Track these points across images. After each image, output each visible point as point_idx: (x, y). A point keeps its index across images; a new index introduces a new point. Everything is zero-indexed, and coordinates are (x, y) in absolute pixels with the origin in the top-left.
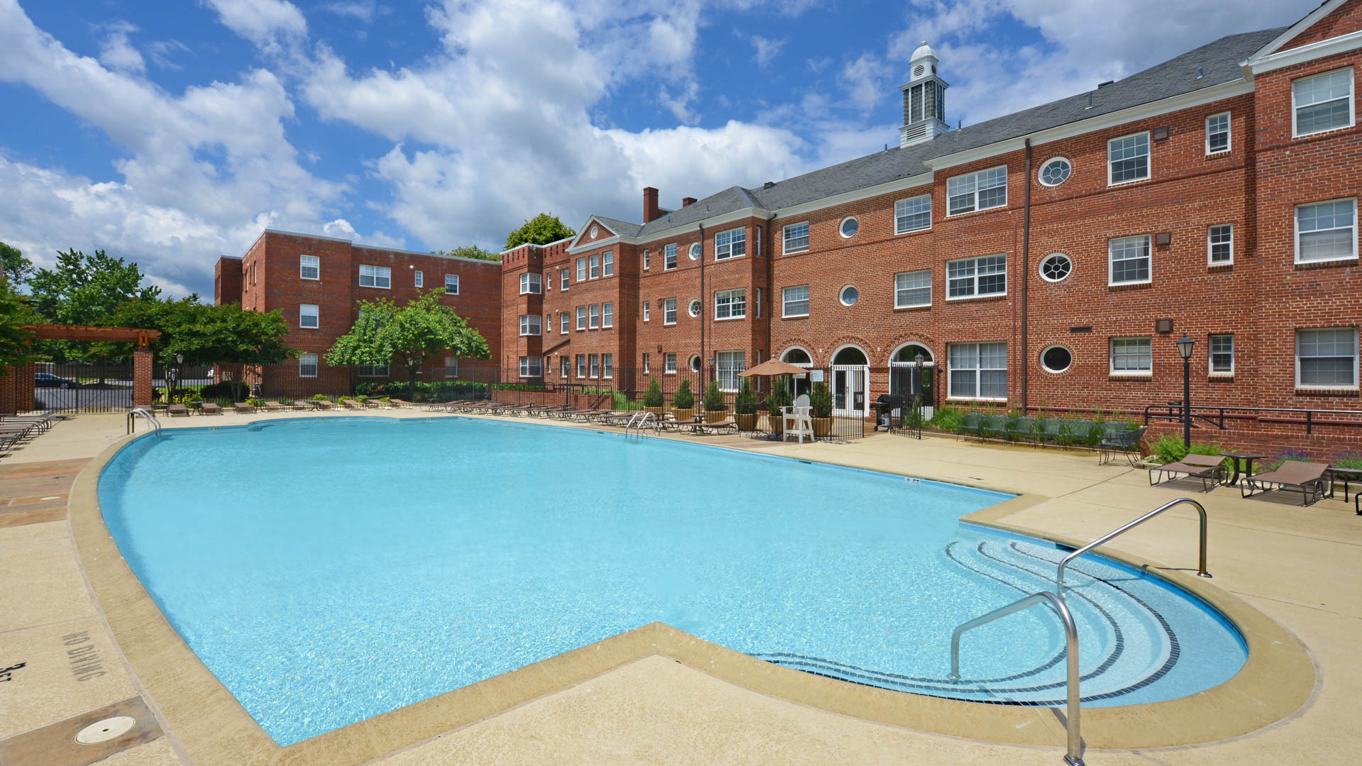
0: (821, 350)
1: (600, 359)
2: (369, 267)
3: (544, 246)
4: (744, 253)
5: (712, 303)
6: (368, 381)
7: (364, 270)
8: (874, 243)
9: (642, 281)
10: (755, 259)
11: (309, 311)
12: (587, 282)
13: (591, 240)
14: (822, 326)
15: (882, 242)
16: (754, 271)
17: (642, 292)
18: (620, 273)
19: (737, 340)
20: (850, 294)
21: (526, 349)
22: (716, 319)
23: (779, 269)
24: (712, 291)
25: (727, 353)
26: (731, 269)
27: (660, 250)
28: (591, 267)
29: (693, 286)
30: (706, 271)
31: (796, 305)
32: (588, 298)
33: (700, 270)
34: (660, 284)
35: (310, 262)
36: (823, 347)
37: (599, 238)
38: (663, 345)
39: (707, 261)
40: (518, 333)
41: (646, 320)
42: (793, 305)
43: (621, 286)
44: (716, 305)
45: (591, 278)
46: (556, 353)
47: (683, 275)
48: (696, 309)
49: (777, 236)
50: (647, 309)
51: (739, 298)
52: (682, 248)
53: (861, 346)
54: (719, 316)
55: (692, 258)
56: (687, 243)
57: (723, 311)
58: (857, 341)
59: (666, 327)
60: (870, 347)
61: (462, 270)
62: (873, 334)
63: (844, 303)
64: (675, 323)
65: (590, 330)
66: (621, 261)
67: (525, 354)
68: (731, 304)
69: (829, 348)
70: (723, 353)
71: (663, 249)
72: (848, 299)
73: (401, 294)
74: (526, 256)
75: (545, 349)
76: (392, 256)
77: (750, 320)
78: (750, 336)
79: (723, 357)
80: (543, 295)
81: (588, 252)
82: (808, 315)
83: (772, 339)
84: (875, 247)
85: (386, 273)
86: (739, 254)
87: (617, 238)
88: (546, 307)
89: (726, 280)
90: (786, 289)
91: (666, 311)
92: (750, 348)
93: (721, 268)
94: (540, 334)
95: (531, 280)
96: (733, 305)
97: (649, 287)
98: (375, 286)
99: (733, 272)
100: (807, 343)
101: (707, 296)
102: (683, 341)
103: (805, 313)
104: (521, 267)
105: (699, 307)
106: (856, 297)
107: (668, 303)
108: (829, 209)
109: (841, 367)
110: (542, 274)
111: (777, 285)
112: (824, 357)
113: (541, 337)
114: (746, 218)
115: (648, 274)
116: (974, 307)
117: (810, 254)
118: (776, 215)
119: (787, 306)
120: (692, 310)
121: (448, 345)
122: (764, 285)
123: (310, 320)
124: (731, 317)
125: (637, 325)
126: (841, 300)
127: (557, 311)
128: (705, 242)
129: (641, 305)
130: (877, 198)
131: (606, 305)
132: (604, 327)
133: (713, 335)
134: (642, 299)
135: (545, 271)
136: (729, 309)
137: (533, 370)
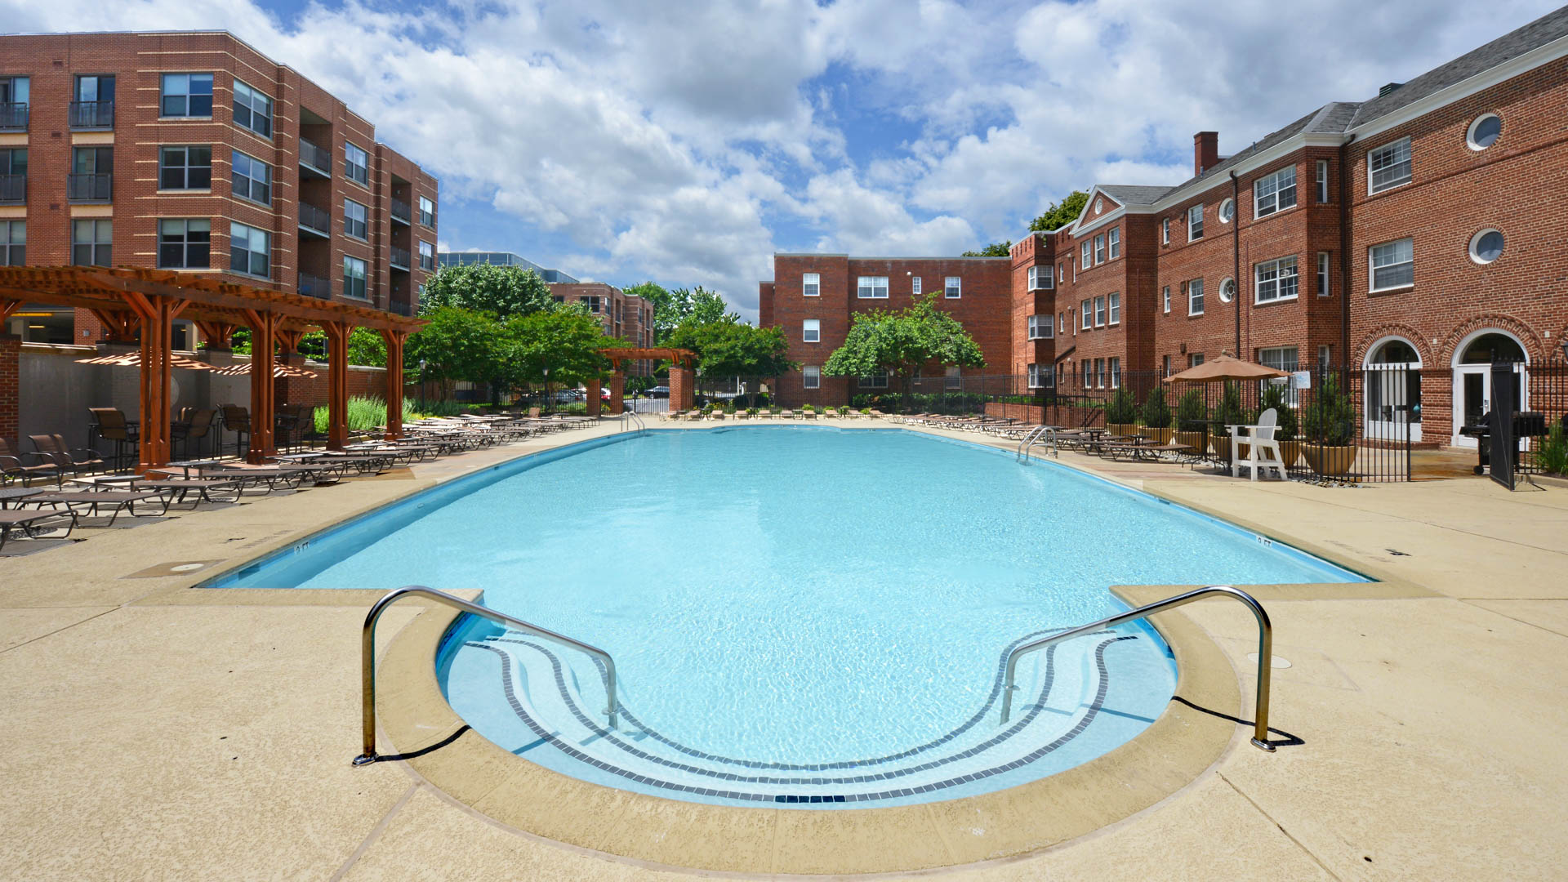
0: (1435, 341)
1: (1106, 365)
2: (867, 279)
3: (1056, 232)
4: (1295, 203)
5: (1251, 280)
6: (865, 392)
7: (862, 282)
8: (1533, 150)
9: (1161, 260)
10: (1312, 209)
11: (812, 326)
12: (1091, 269)
13: (1096, 217)
14: (1438, 301)
15: (1550, 145)
16: (1312, 228)
17: (1160, 274)
18: (1128, 253)
19: (1286, 332)
20: (1491, 242)
21: (1034, 355)
22: (1257, 303)
23: (1360, 218)
24: (1251, 264)
25: (1274, 351)
26: (1276, 228)
27: (1182, 216)
28: (1096, 250)
29: (1225, 260)
30: (1242, 236)
31: (1395, 271)
32: (1094, 290)
33: (1233, 235)
34: (1183, 261)
35: (812, 280)
36: (1440, 335)
37: (1104, 212)
38: (1188, 344)
39: (1242, 222)
40: (1027, 336)
41: (1167, 311)
42: (1390, 271)
43: (1130, 270)
44: (1257, 283)
45: (1096, 264)
46: (1069, 359)
47: (1211, 246)
48: (1231, 290)
49: (1358, 168)
50: (1168, 296)
51: (1290, 269)
52: (1209, 210)
53: (1511, 331)
54: (1261, 298)
55: (1224, 220)
56: (1217, 201)
57: (1268, 290)
59: (1191, 319)
60: (1528, 331)
61: (963, 271)
62: (1536, 308)
63: (1478, 260)
64: (1202, 313)
65: (1096, 329)
66: (1128, 238)
67: (1033, 361)
68: (1278, 279)
69: (1449, 337)
70: (1269, 351)
71: (1186, 214)
72: (1486, 253)
73: (899, 302)
74: (1033, 246)
75: (1058, 355)
76: (889, 265)
77: (1305, 301)
78: (1306, 325)
79: (1269, 355)
80: (1055, 290)
81: (1092, 231)
82: (1412, 285)
83: (1353, 326)
84: (1535, 157)
85: (884, 283)
86: (1289, 205)
87: (1123, 209)
88: (1058, 304)
89: (1270, 245)
90: (1376, 249)
91: (1191, 298)
92: (1306, 343)
93: (1263, 229)
94: (1052, 337)
95: (1038, 273)
96: (1281, 281)
97: (1170, 267)
98: (873, 297)
99: (1279, 233)
100: (1411, 329)
101: (1242, 272)
102: (1213, 337)
103: (1408, 282)
104: (1028, 260)
105: (1233, 288)
106: (1501, 248)
107: (1194, 286)
108: (1445, 108)
109: (1474, 368)
110: (1054, 265)
111: (1358, 244)
112: (1442, 352)
113: (1053, 340)
114: (1297, 151)
115: (1168, 250)
117: (1413, 187)
118: (1353, 137)
119: (1379, 273)
120: (1225, 292)
121: (930, 353)
122: (1336, 246)
123: (812, 334)
124: (1279, 298)
125: (1157, 319)
126: (1471, 254)
127: (1069, 308)
128: (1240, 195)
129: (1160, 292)
130: (1539, 71)
131: (1114, 296)
132: (1111, 323)
133: (1252, 325)
134: (1161, 283)
135: (1057, 261)
136: (1275, 287)
137: (1042, 380)
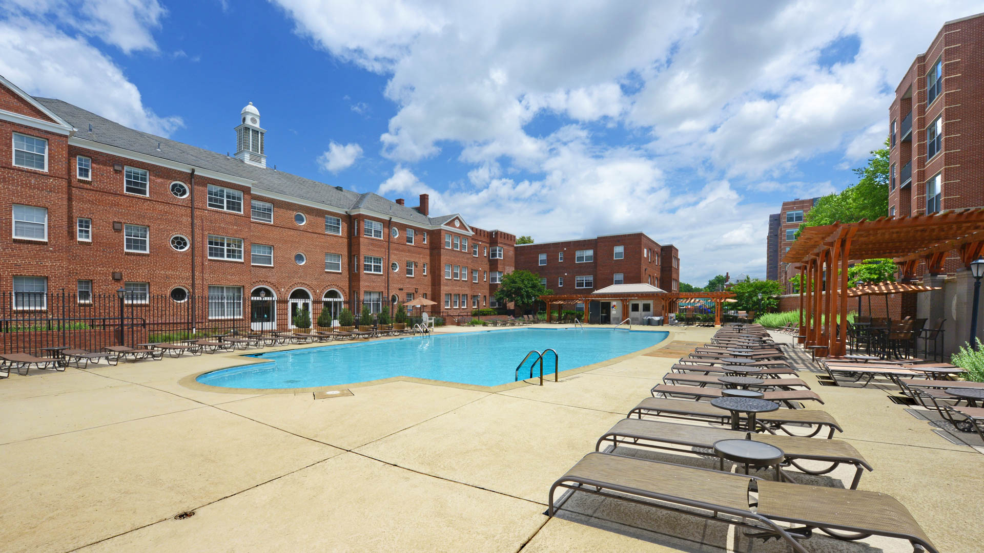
0: (282, 290)
4: (239, 211)
8: (314, 233)
14: (284, 275)
20: (300, 258)
22: (207, 257)
24: (206, 233)
30: (198, 213)
31: (259, 257)
33: (188, 209)
36: (284, 288)
39: (197, 204)
42: (257, 257)
47: (161, 207)
48: (179, 243)
52: (159, 180)
53: (307, 289)
54: (210, 256)
57: (215, 252)
58: (306, 286)
60: (313, 289)
62: (315, 283)
64: (146, 252)
68: (225, 248)
69: (287, 289)
72: (298, 261)
82: (273, 265)
91: (125, 237)
100: (271, 284)
101: (197, 235)
103: (270, 264)
105: (182, 242)
109: (294, 301)
112: (284, 294)
116: (373, 277)
119: (254, 257)
124: (226, 259)
128: (196, 187)
136: (222, 251)
